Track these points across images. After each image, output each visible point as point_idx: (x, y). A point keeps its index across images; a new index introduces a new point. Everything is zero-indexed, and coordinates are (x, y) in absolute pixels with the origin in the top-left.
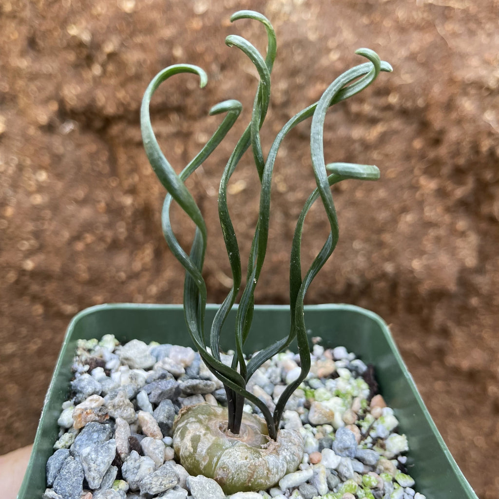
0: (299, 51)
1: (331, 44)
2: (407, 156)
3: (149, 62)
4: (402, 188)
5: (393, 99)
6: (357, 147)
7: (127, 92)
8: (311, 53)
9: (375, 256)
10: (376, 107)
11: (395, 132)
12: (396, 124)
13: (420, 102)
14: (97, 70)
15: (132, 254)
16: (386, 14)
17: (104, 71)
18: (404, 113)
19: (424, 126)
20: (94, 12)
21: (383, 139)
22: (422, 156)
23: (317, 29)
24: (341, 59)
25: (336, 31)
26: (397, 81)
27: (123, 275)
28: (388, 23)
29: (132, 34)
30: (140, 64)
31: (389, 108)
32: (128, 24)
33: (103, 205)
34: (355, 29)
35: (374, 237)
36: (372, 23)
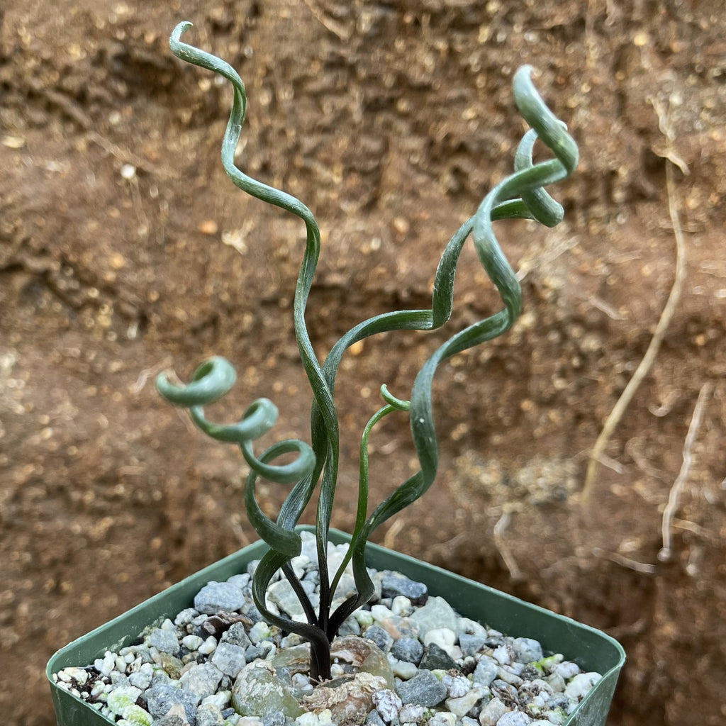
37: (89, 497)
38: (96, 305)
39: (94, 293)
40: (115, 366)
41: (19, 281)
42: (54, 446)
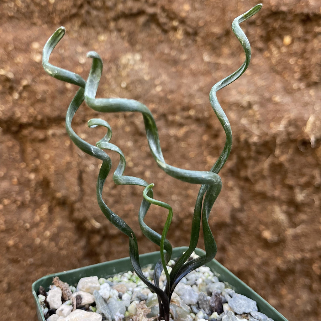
0: (139, 86)
1: (157, 82)
2: (200, 145)
3: (50, 91)
4: (197, 163)
5: (192, 113)
6: (172, 140)
7: (35, 109)
8: (146, 87)
9: (185, 203)
10: (183, 117)
11: (193, 131)
12: (194, 127)
13: (206, 114)
14: (16, 96)
15: (34, 211)
16: (185, 66)
17: (21, 97)
18: (198, 120)
19: (209, 127)
20: (16, 61)
21: (187, 135)
22: (208, 145)
23: (149, 73)
24: (163, 90)
25: (159, 75)
26: (193, 102)
27: (28, 225)
28: (186, 71)
29: (39, 75)
30: (45, 92)
31: (189, 117)
32: (37, 69)
33: (15, 180)
34: (169, 75)
35: (184, 192)
36: (177, 71)
37: (178, 118)
38: (175, 29)
39: (175, 23)
40: (184, 57)
41: (142, 20)
42: (162, 94)
